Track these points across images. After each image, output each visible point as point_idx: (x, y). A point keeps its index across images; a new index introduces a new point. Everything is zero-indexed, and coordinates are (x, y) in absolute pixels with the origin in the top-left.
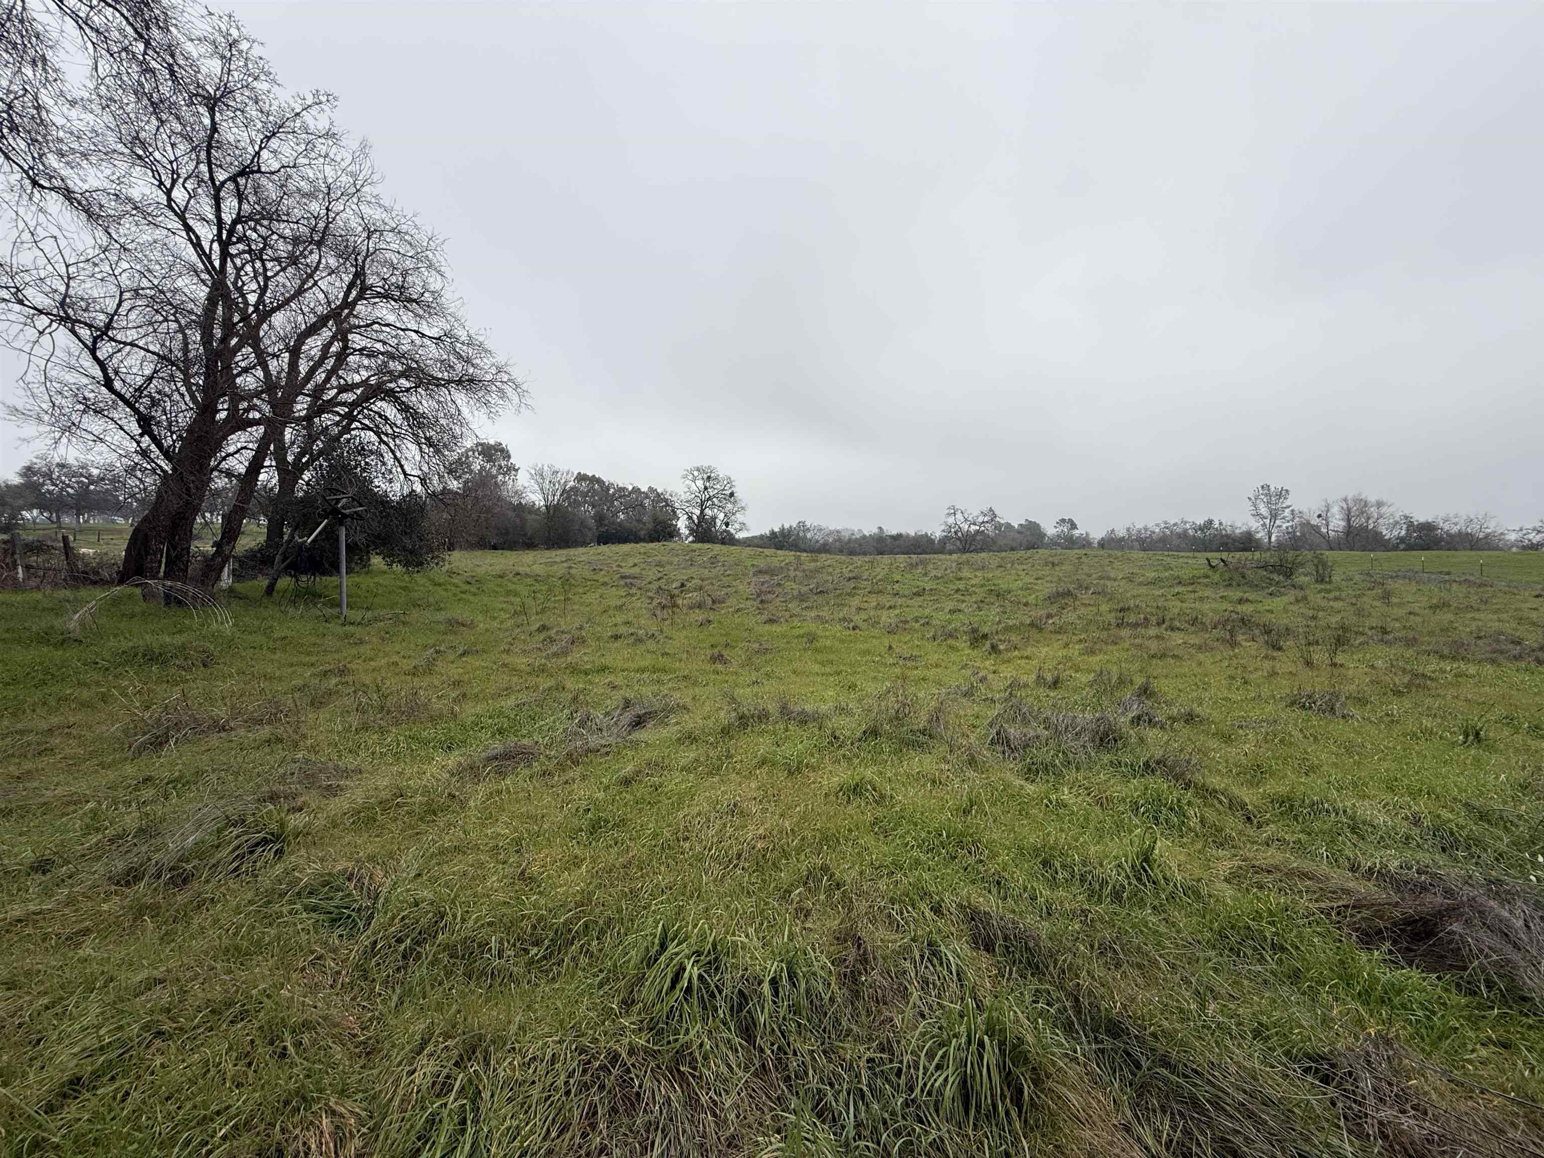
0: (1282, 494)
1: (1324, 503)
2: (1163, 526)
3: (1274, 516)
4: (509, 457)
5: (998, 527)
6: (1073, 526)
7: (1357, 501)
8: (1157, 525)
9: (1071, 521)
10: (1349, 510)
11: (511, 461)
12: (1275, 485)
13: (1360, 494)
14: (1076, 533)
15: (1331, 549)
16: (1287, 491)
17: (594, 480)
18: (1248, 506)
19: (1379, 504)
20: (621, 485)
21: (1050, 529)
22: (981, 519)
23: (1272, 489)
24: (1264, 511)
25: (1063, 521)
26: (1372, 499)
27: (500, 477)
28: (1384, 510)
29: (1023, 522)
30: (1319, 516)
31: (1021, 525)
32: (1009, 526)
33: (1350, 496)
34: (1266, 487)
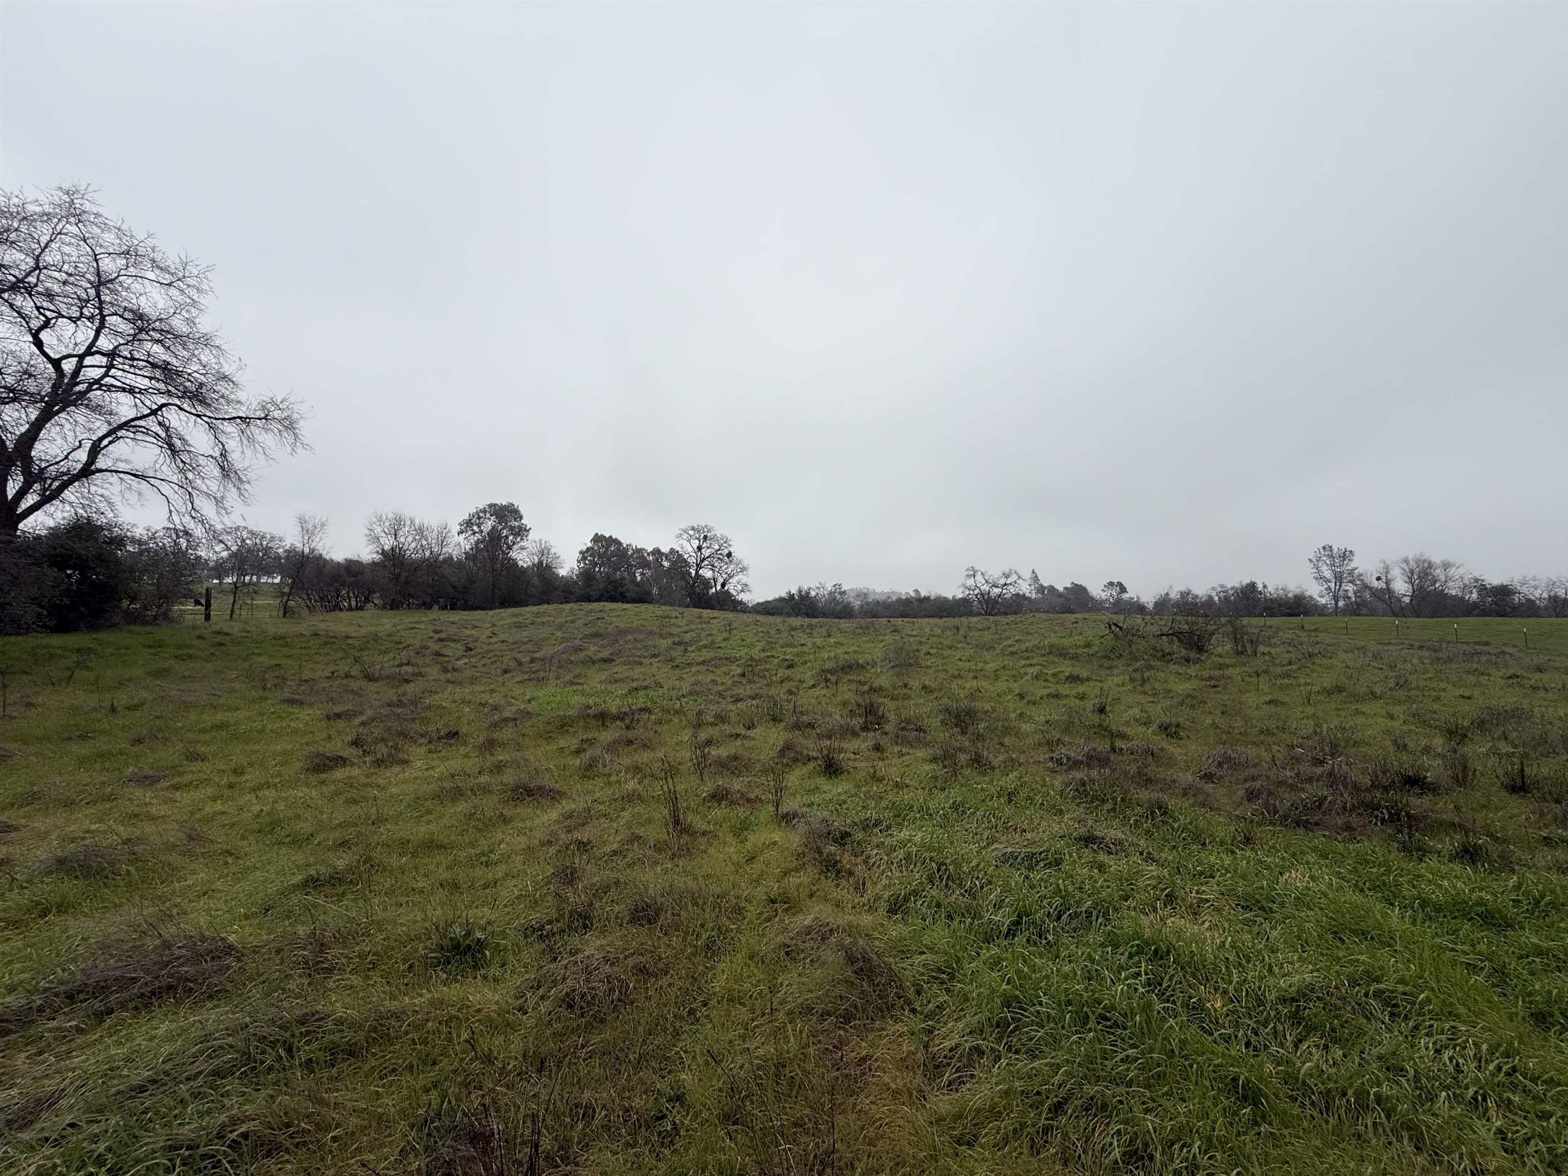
0: (1346, 556)
1: (1382, 565)
2: (1219, 589)
3: (1339, 578)
4: (521, 518)
5: (1041, 589)
6: (1123, 589)
7: (1417, 562)
8: (1213, 589)
9: (1120, 584)
10: (1412, 572)
11: (523, 521)
12: (1338, 546)
13: (1422, 554)
14: (1125, 596)
15: (1394, 615)
16: (1351, 552)
17: (611, 541)
18: (1309, 569)
19: (1446, 566)
20: (639, 547)
21: (1097, 590)
22: (1002, 581)
23: (1335, 550)
24: (1328, 574)
25: (1111, 584)
26: (1437, 559)
27: (511, 538)
28: (1451, 571)
29: (1069, 586)
30: (1378, 579)
31: (1066, 588)
32: (1052, 589)
33: (1410, 557)
34: (1328, 548)
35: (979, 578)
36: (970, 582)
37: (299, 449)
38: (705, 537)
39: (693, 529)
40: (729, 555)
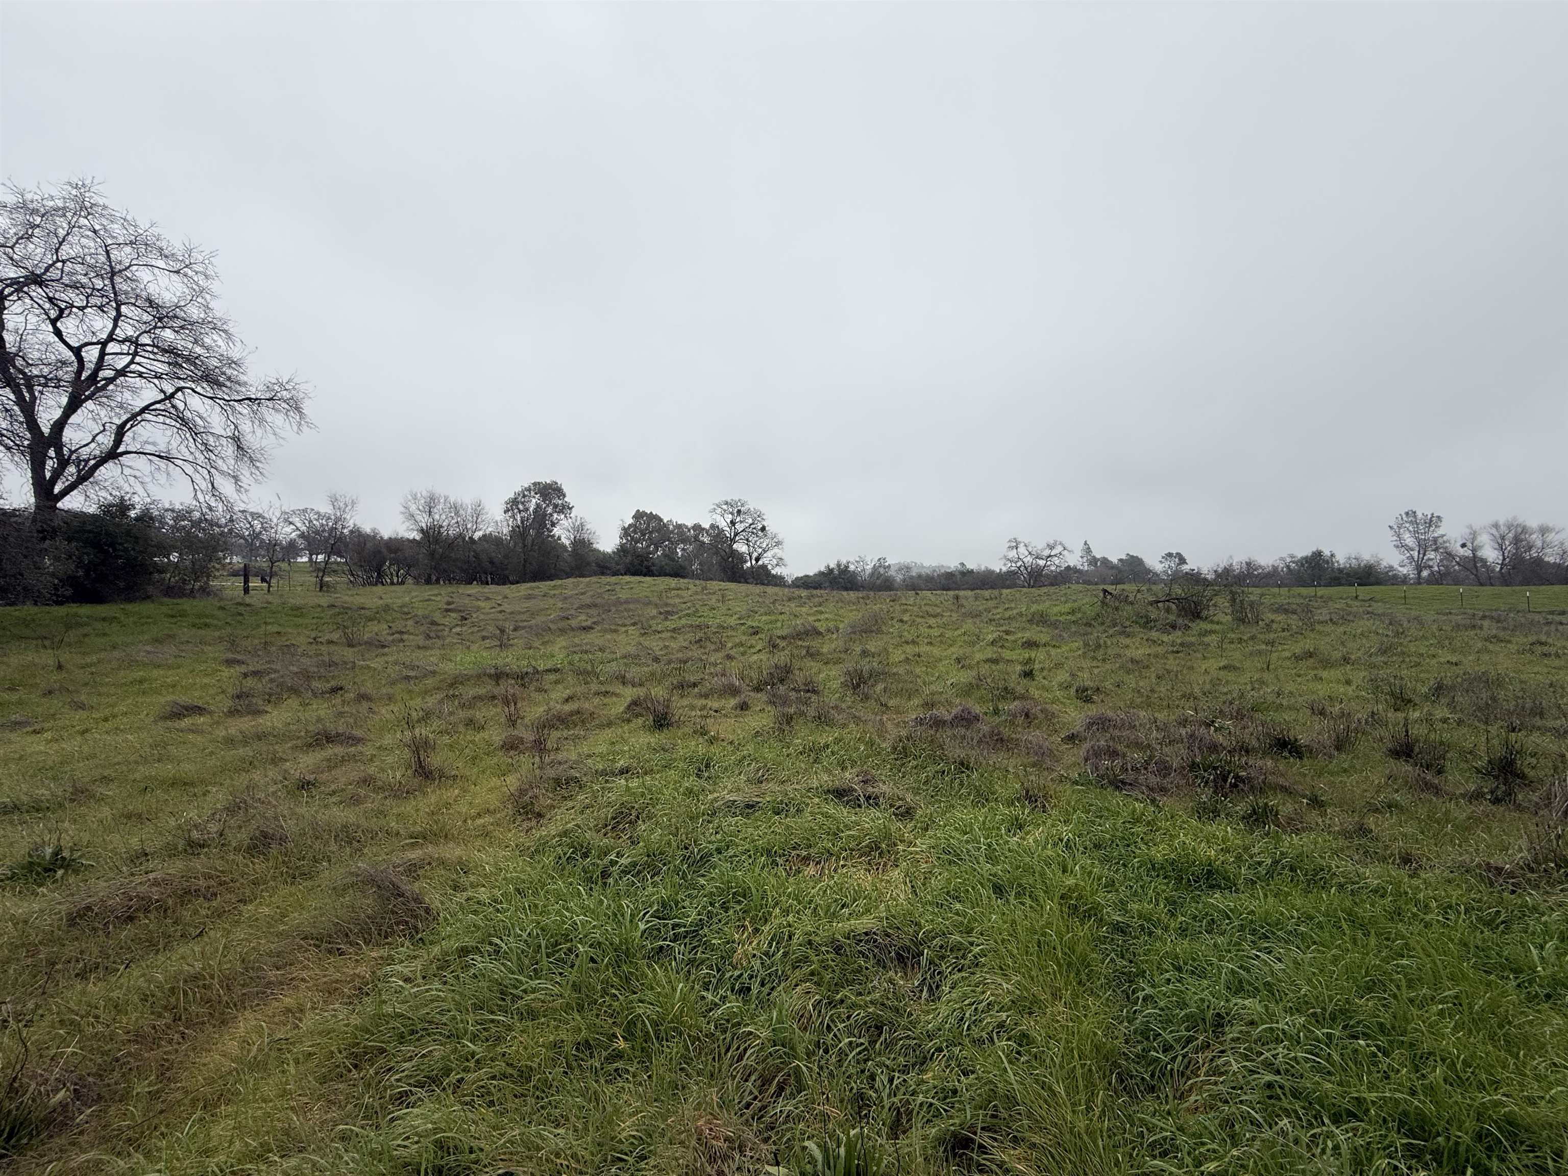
0: (1433, 521)
1: (1468, 531)
2: (1288, 560)
3: (1423, 547)
4: (564, 496)
5: (1094, 561)
6: (1182, 561)
7: (1509, 526)
8: (1282, 559)
9: (1178, 554)
10: (1503, 538)
11: (566, 499)
12: (1422, 511)
13: (1515, 518)
14: (1186, 568)
15: (1481, 585)
16: (1439, 517)
17: (653, 517)
18: (1390, 536)
19: (1544, 530)
20: (679, 523)
21: (1155, 562)
22: (1047, 552)
23: (1419, 515)
24: (1410, 541)
25: (1170, 555)
26: (1533, 523)
27: (555, 515)
28: (1550, 537)
29: (1124, 557)
30: (1463, 546)
31: (1121, 560)
32: (1105, 561)
33: (1501, 522)
34: (1411, 514)
35: (1022, 550)
36: (1013, 554)
37: (305, 428)
38: (739, 512)
39: (726, 503)
40: (763, 529)
